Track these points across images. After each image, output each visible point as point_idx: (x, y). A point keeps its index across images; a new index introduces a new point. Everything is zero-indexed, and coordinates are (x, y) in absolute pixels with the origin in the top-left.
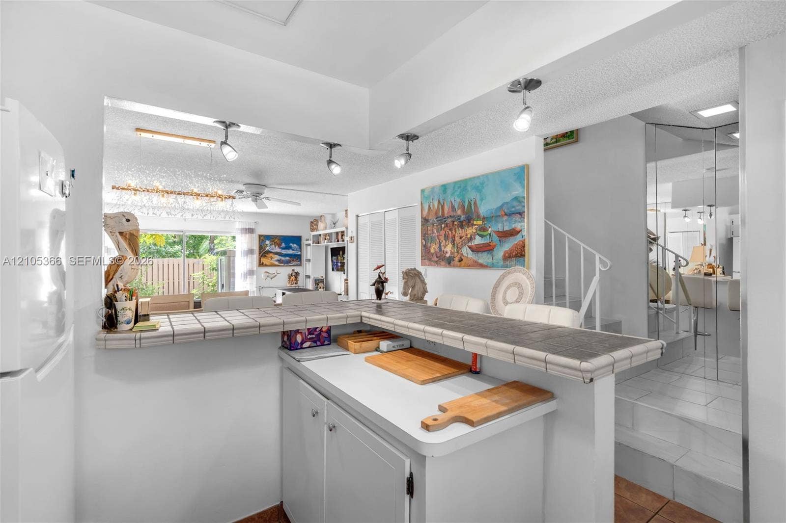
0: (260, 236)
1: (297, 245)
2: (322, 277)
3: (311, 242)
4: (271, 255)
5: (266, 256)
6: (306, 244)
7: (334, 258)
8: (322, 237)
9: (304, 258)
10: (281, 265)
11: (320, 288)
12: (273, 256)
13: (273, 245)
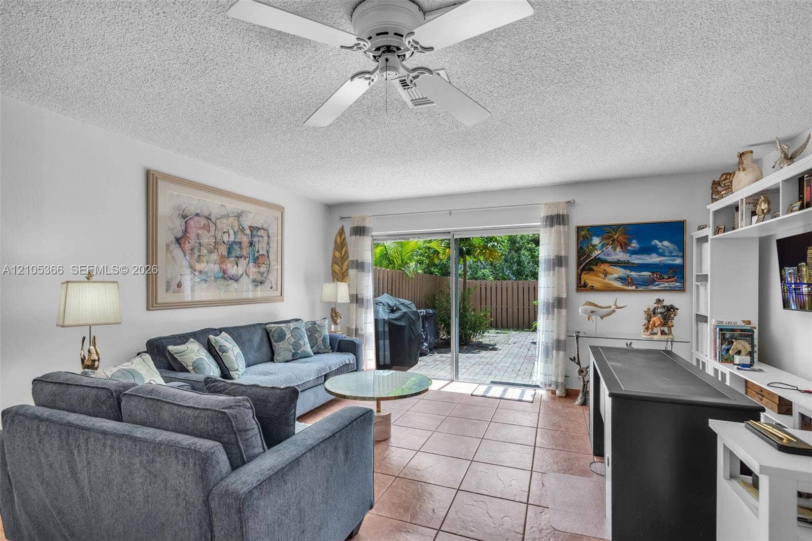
0: (579, 229)
1: (672, 242)
2: (749, 323)
3: (708, 232)
4: (604, 267)
5: (592, 270)
6: (698, 239)
7: (789, 270)
8: (743, 208)
9: (692, 272)
10: (630, 288)
11: (739, 353)
12: (609, 269)
13: (610, 247)
